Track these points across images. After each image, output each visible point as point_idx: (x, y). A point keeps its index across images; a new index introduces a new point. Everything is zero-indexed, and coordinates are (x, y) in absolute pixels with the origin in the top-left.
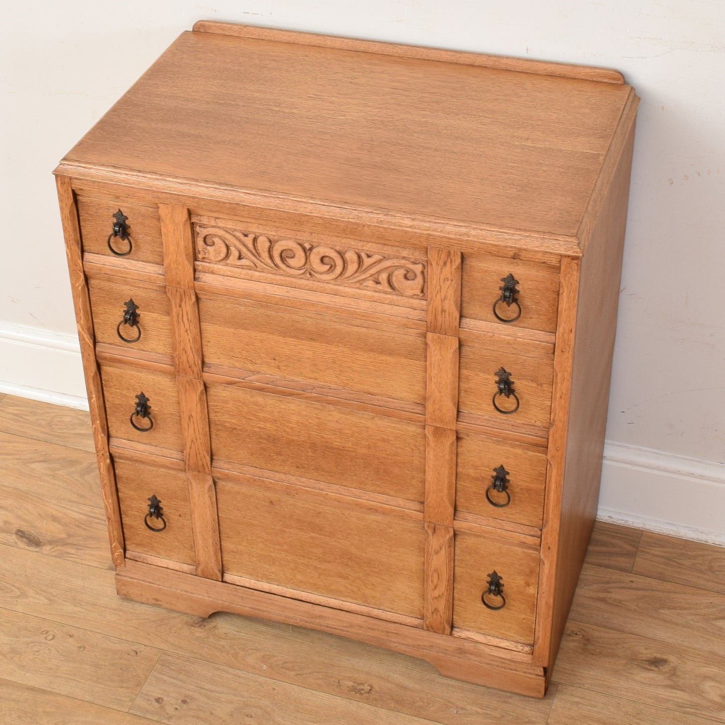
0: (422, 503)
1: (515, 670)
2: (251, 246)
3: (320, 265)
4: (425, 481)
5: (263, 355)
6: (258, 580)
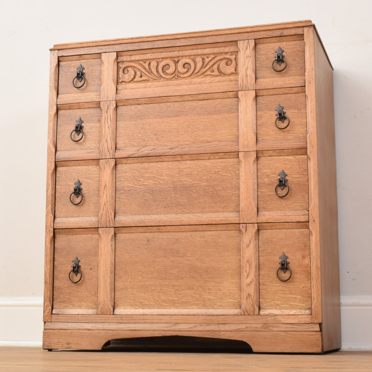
0: (239, 211)
1: (301, 332)
2: (147, 68)
3: (183, 69)
4: (239, 195)
5: (150, 134)
6: (136, 309)
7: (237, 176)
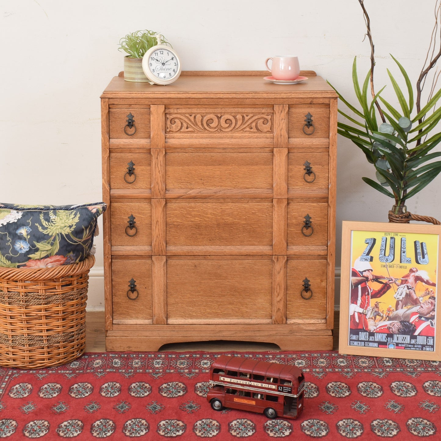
0: (272, 245)
1: (318, 336)
2: (193, 120)
3: (225, 124)
4: (272, 232)
5: (196, 178)
6: (186, 319)
7: (270, 217)
